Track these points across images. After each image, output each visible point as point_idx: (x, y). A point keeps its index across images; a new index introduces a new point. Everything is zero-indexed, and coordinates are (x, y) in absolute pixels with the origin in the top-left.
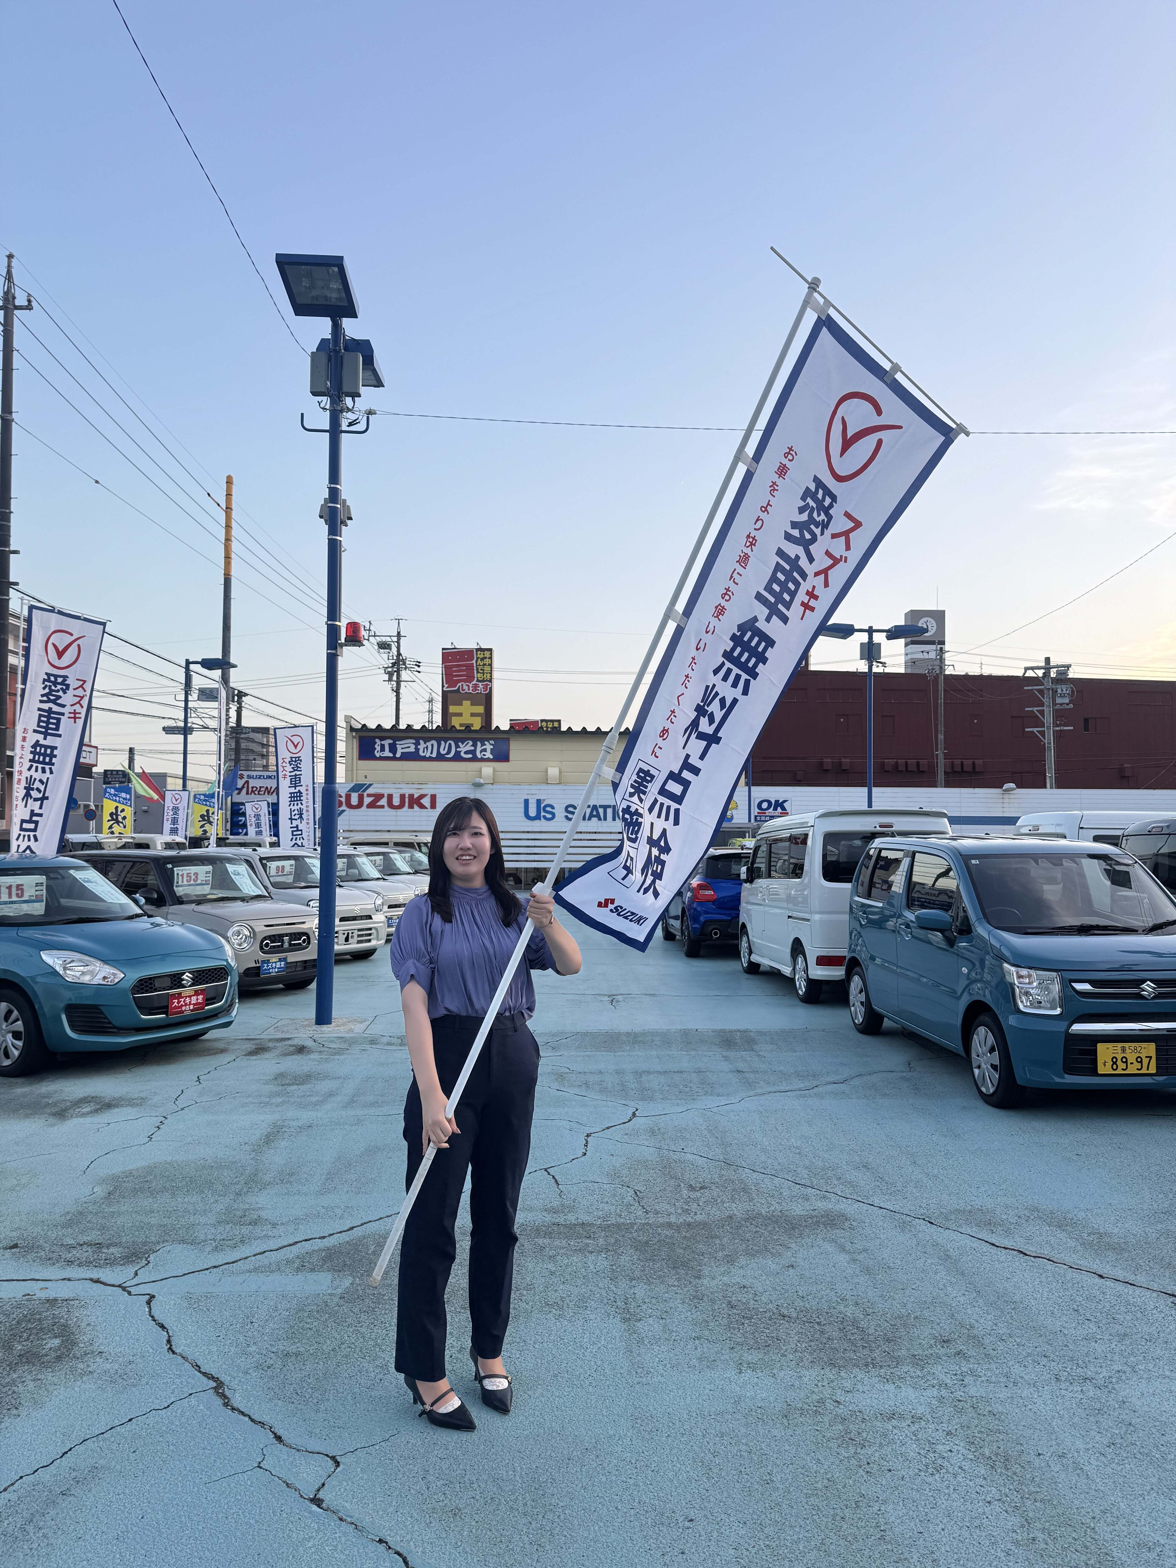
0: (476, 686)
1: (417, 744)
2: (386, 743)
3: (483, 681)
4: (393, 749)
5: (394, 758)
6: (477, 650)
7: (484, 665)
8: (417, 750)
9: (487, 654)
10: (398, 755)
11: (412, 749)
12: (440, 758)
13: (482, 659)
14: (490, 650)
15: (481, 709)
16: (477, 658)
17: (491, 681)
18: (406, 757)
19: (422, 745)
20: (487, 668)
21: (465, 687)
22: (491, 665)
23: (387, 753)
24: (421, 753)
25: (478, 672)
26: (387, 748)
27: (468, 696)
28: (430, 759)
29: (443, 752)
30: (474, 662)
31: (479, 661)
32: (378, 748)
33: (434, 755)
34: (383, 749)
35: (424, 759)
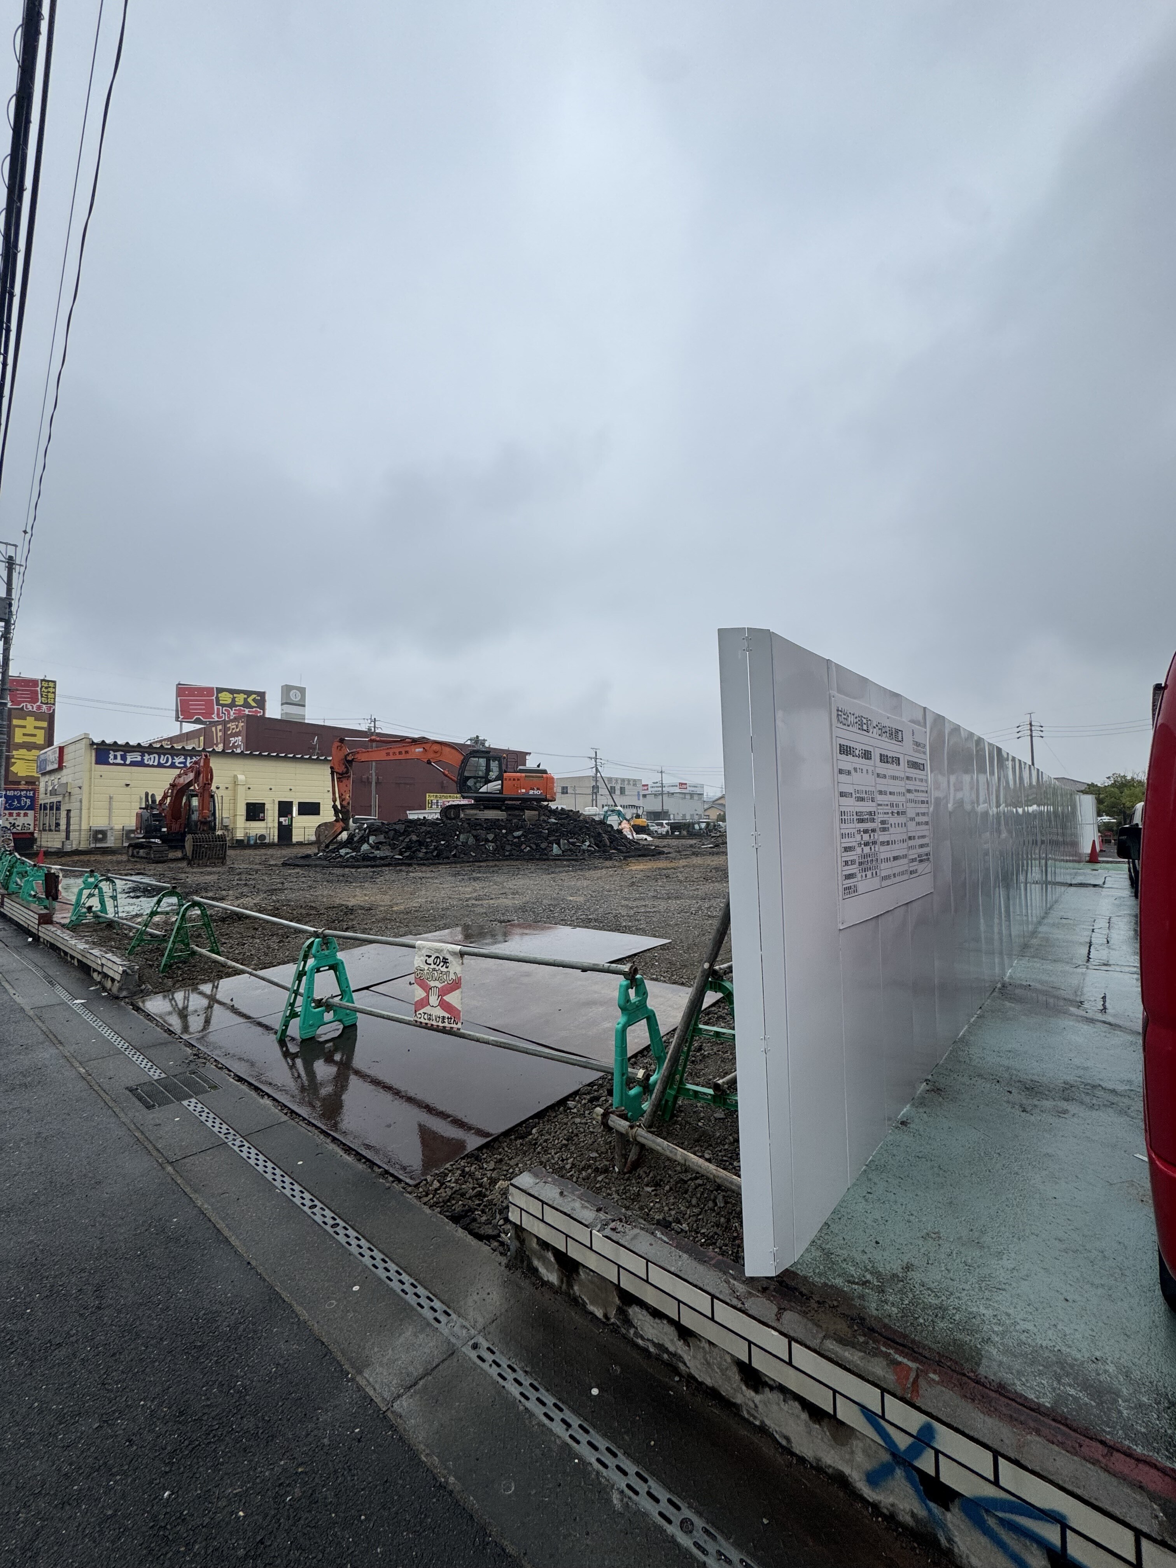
0: (39, 707)
1: (143, 756)
2: (119, 754)
3: (47, 704)
4: (124, 758)
5: (124, 765)
6: (42, 680)
7: (48, 692)
8: (143, 760)
9: (51, 685)
10: (128, 762)
11: (139, 759)
12: (160, 765)
13: (46, 688)
14: (54, 682)
15: (45, 724)
16: (42, 687)
17: (54, 704)
18: (133, 764)
19: (146, 757)
20: (51, 695)
21: (29, 706)
22: (54, 693)
23: (119, 761)
24: (146, 762)
25: (42, 697)
26: (119, 757)
27: (31, 714)
28: (153, 766)
29: (162, 762)
30: (39, 689)
31: (43, 689)
32: (111, 757)
33: (156, 764)
34: (115, 757)
35: (148, 766)
